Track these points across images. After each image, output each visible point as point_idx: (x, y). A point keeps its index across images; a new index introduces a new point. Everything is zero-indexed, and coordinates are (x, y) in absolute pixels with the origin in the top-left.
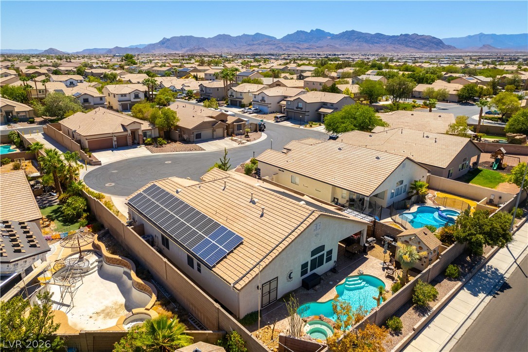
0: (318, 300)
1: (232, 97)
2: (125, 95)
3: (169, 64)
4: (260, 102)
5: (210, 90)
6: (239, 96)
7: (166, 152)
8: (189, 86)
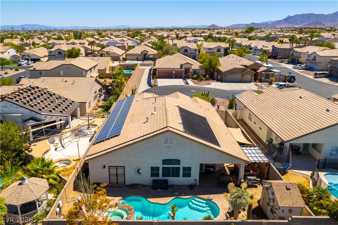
0: (149, 198)
1: (292, 56)
2: (211, 49)
3: (275, 33)
4: (311, 60)
5: (279, 50)
6: (298, 55)
7: (201, 85)
8: (268, 47)
